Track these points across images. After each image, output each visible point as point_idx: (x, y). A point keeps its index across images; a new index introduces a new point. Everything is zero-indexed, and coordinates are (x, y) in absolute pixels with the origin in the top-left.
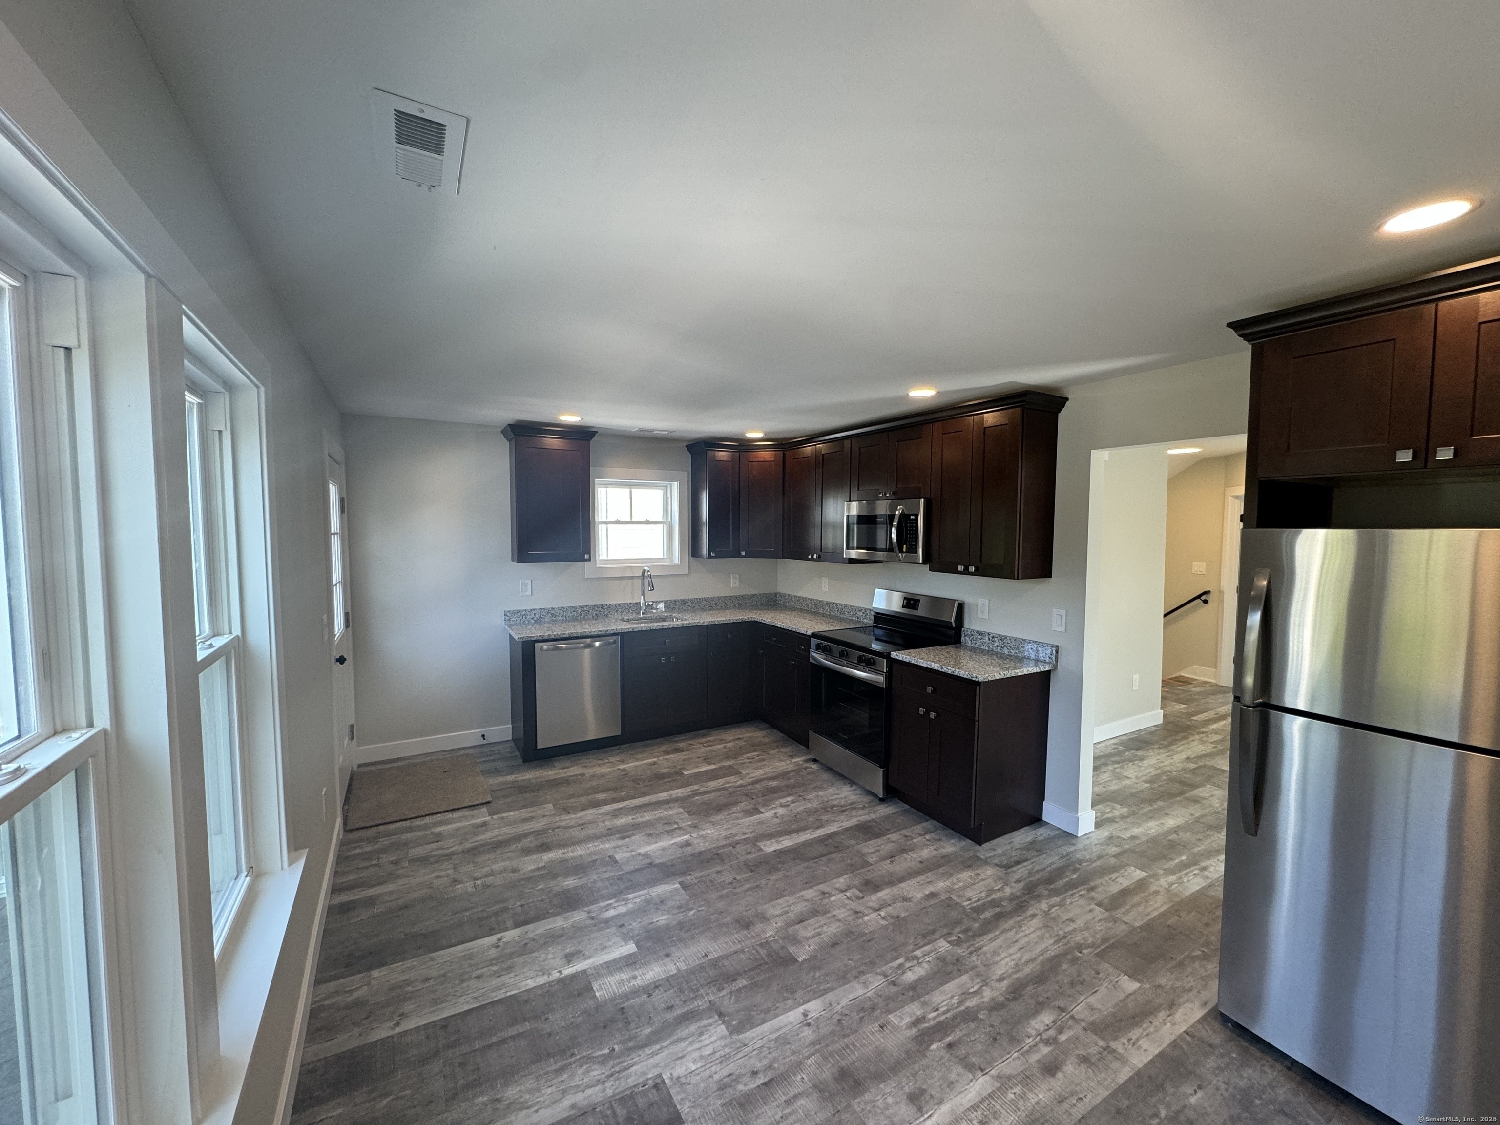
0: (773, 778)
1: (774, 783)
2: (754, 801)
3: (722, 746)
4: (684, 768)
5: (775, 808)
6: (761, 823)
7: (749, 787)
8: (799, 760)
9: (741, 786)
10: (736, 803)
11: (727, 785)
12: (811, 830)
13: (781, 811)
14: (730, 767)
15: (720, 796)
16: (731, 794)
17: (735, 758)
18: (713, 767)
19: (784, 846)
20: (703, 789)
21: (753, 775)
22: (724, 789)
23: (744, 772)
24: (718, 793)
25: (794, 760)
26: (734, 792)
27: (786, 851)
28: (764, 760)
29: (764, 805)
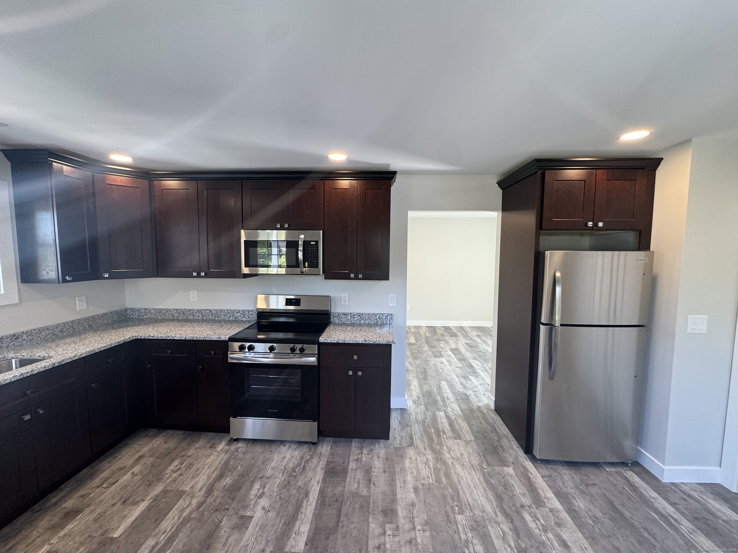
0: (221, 476)
1: (227, 481)
2: (231, 512)
3: (128, 476)
4: (106, 531)
5: (256, 503)
6: (263, 527)
7: (210, 500)
8: (222, 446)
9: (200, 505)
10: (217, 526)
11: (185, 514)
12: (305, 502)
13: (264, 502)
14: (165, 492)
15: (192, 531)
16: (199, 520)
17: (159, 480)
18: (143, 506)
19: (306, 533)
20: (162, 539)
21: (199, 486)
22: (187, 520)
23: (187, 489)
24: (186, 530)
25: (219, 449)
26: (202, 514)
27: (314, 536)
28: (191, 465)
29: (245, 507)
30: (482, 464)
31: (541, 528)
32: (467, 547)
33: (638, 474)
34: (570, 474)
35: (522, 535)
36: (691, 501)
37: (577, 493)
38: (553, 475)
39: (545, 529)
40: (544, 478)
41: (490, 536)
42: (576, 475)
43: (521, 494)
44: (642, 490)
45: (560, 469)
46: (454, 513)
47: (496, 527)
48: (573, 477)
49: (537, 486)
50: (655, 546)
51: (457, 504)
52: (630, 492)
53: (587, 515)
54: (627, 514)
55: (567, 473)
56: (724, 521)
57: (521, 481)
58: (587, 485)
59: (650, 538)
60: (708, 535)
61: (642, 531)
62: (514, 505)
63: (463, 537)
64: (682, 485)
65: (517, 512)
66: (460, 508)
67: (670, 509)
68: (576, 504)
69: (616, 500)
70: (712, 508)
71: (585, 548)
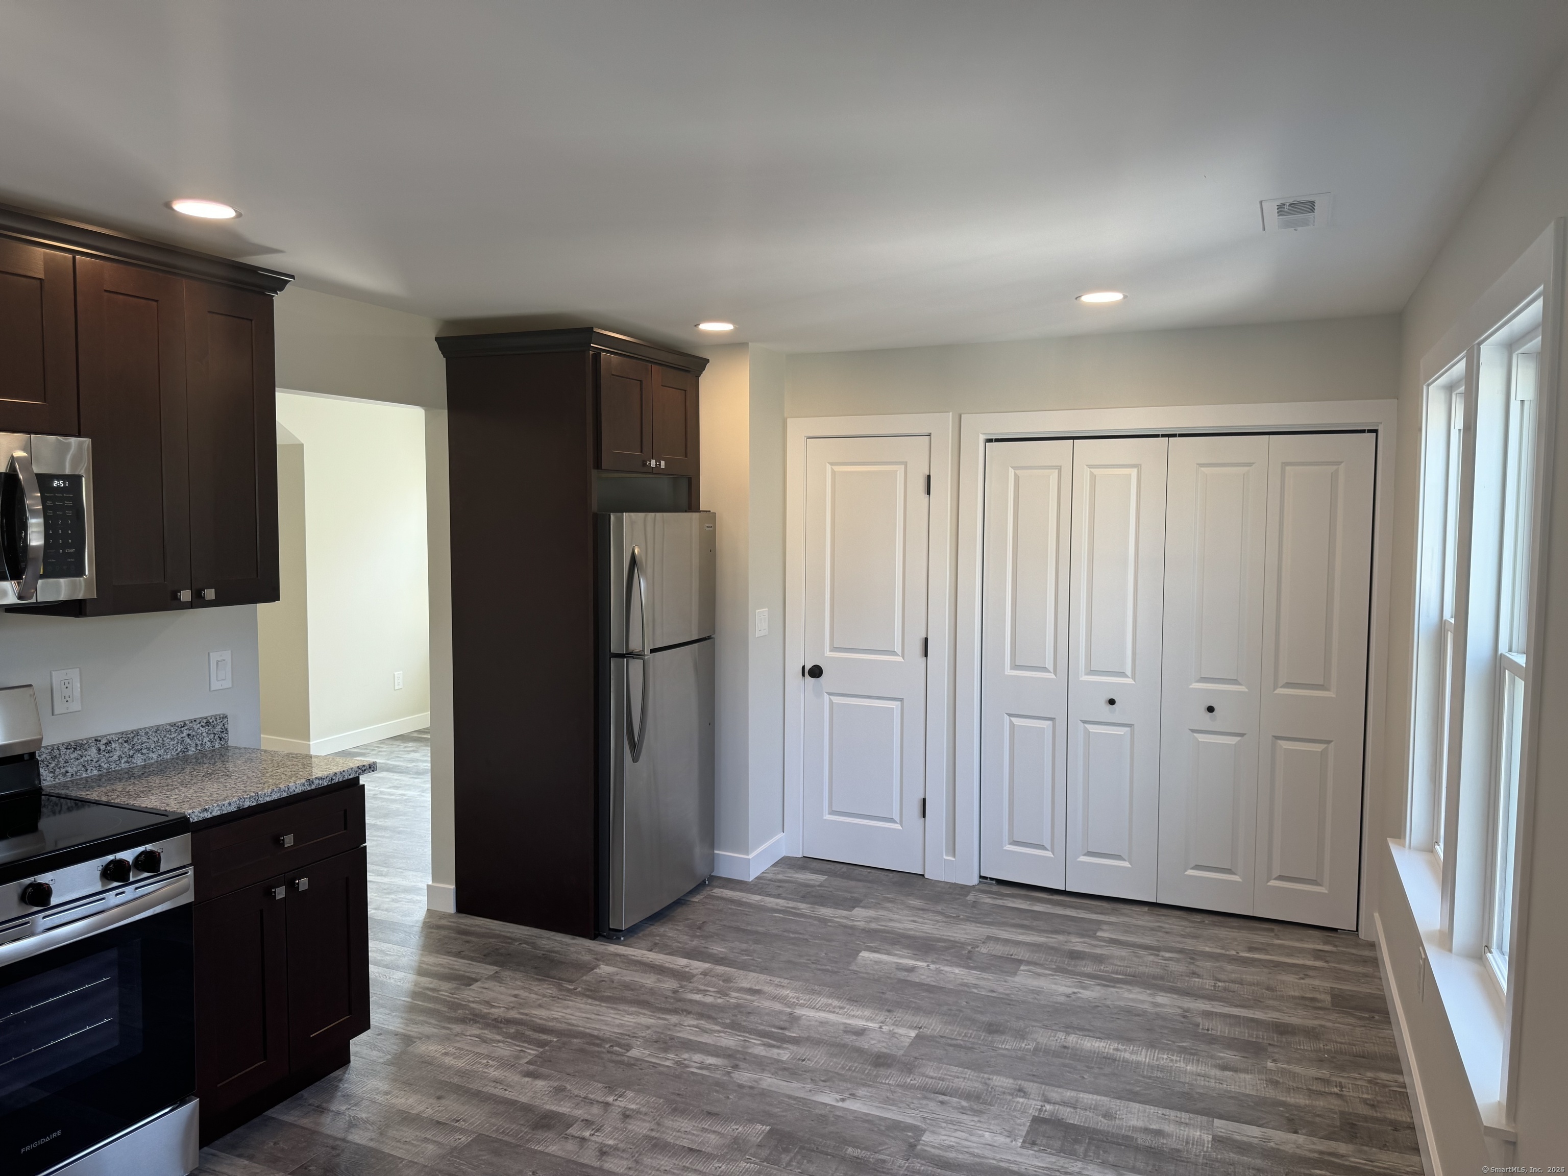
30: (562, 986)
31: (719, 996)
32: (687, 1066)
33: (723, 887)
34: (671, 929)
35: (714, 1015)
36: (787, 885)
37: (703, 942)
38: (657, 941)
39: (723, 993)
40: (653, 950)
41: (690, 1040)
42: (677, 925)
43: (656, 982)
44: (744, 900)
45: (655, 930)
46: (622, 1055)
47: (682, 1029)
48: (678, 930)
49: (658, 963)
50: (807, 939)
51: (609, 1045)
52: (739, 908)
53: (737, 954)
54: (760, 929)
55: (667, 930)
56: (819, 886)
57: (636, 971)
58: (700, 928)
59: (797, 936)
60: (823, 905)
61: (786, 934)
62: (666, 998)
63: (668, 1063)
64: (764, 875)
65: (680, 1000)
66: (619, 1045)
67: (781, 902)
68: (715, 952)
69: (739, 924)
70: (801, 881)
71: (770, 980)
